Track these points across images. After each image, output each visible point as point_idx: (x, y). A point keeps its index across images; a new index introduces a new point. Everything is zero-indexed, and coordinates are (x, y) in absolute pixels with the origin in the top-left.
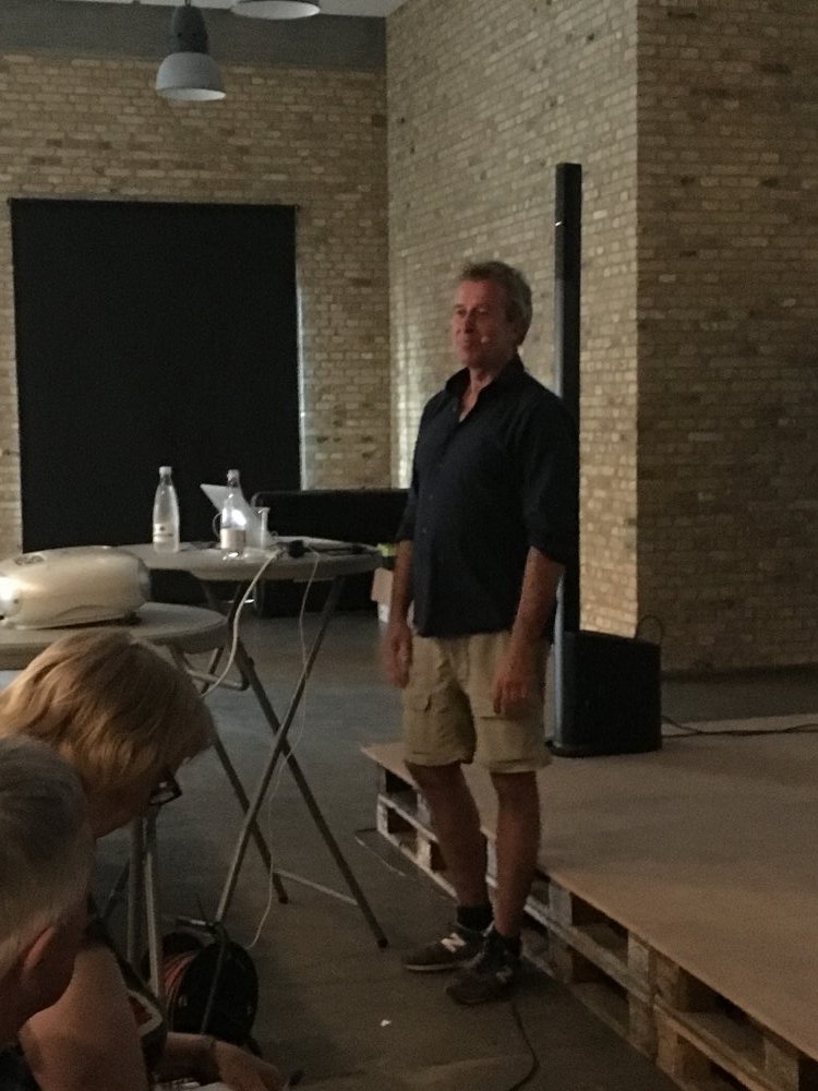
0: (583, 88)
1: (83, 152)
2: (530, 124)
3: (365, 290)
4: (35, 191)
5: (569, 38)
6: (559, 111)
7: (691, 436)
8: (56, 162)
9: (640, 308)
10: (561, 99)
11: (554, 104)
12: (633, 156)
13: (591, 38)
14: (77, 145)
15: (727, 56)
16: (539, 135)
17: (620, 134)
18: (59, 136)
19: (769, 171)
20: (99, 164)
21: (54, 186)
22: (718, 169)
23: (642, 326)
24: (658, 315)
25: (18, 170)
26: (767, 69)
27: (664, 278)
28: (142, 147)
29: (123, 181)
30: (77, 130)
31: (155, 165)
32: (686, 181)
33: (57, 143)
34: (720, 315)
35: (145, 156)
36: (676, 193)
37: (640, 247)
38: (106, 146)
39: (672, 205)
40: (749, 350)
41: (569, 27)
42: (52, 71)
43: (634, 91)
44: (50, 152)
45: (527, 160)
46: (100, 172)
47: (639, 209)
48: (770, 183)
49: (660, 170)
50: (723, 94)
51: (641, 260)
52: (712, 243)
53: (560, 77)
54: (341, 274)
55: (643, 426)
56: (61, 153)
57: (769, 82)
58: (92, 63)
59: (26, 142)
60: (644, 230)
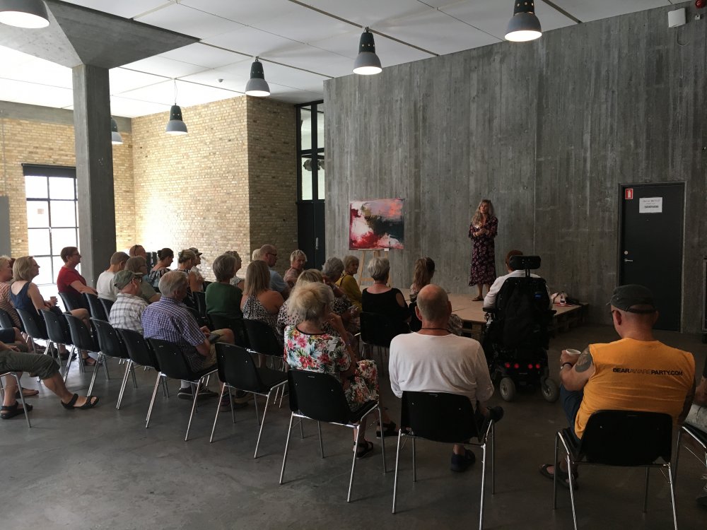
0: (227, 152)
1: (45, 151)
2: (205, 157)
3: (128, 194)
4: (30, 161)
5: (221, 139)
6: (217, 156)
7: (261, 234)
8: (37, 153)
9: (250, 205)
10: (217, 153)
11: (215, 154)
12: (247, 170)
13: (230, 141)
14: (43, 148)
15: (265, 149)
16: (209, 160)
17: (241, 165)
18: (38, 145)
19: (273, 175)
20: (50, 154)
21: (36, 160)
22: (264, 174)
23: (251, 209)
24: (253, 207)
25: (24, 155)
26: (272, 152)
27: (255, 198)
28: (62, 150)
29: (57, 160)
30: (43, 144)
31: (67, 155)
32: (258, 177)
33: (37, 148)
34: (265, 207)
35: (63, 152)
36: (256, 179)
37: (250, 191)
38: (51, 149)
39: (255, 182)
40: (270, 215)
41: (220, 136)
42: (35, 126)
43: (247, 155)
44: (35, 150)
45: (203, 166)
46: (50, 157)
47: (249, 182)
48: (274, 177)
49: (253, 173)
50: (264, 157)
51: (250, 194)
52: (263, 191)
53: (217, 148)
54: (121, 189)
55: (251, 232)
56: (38, 150)
57: (272, 155)
58: (47, 124)
59: (27, 147)
60: (251, 187)
